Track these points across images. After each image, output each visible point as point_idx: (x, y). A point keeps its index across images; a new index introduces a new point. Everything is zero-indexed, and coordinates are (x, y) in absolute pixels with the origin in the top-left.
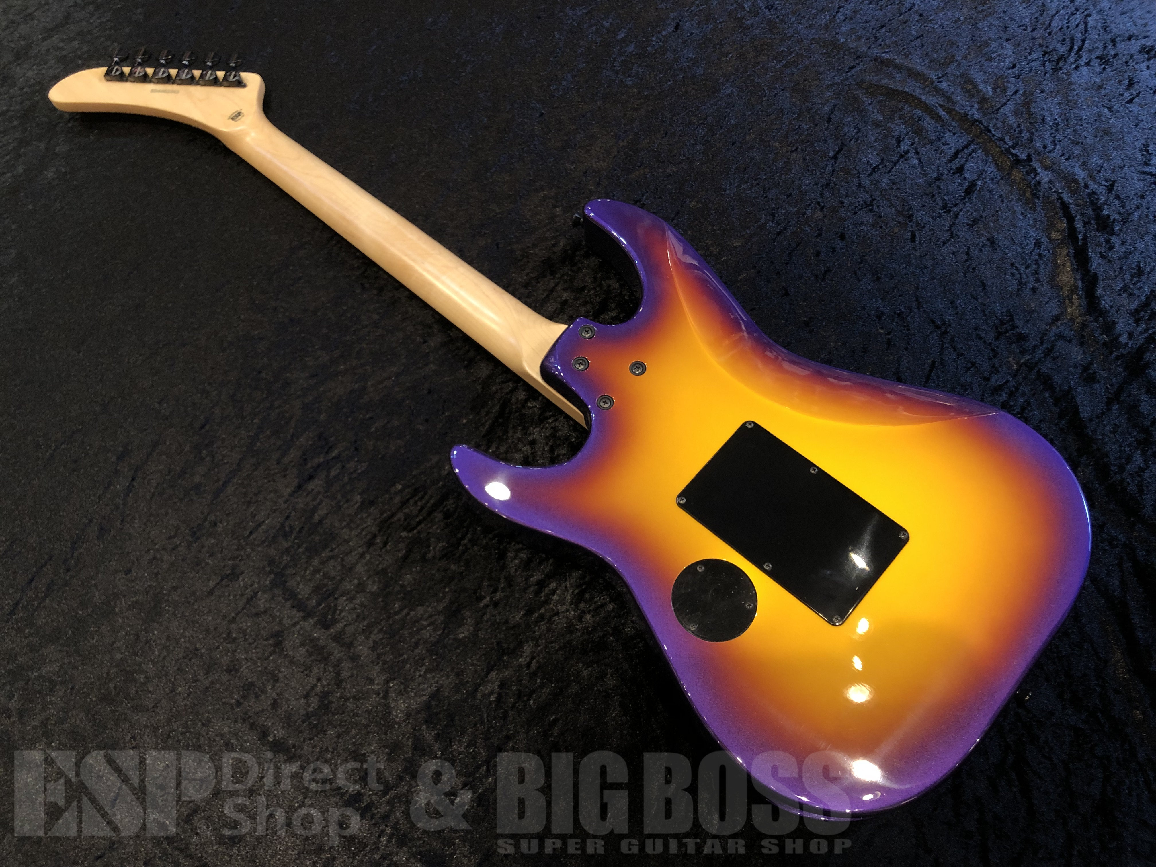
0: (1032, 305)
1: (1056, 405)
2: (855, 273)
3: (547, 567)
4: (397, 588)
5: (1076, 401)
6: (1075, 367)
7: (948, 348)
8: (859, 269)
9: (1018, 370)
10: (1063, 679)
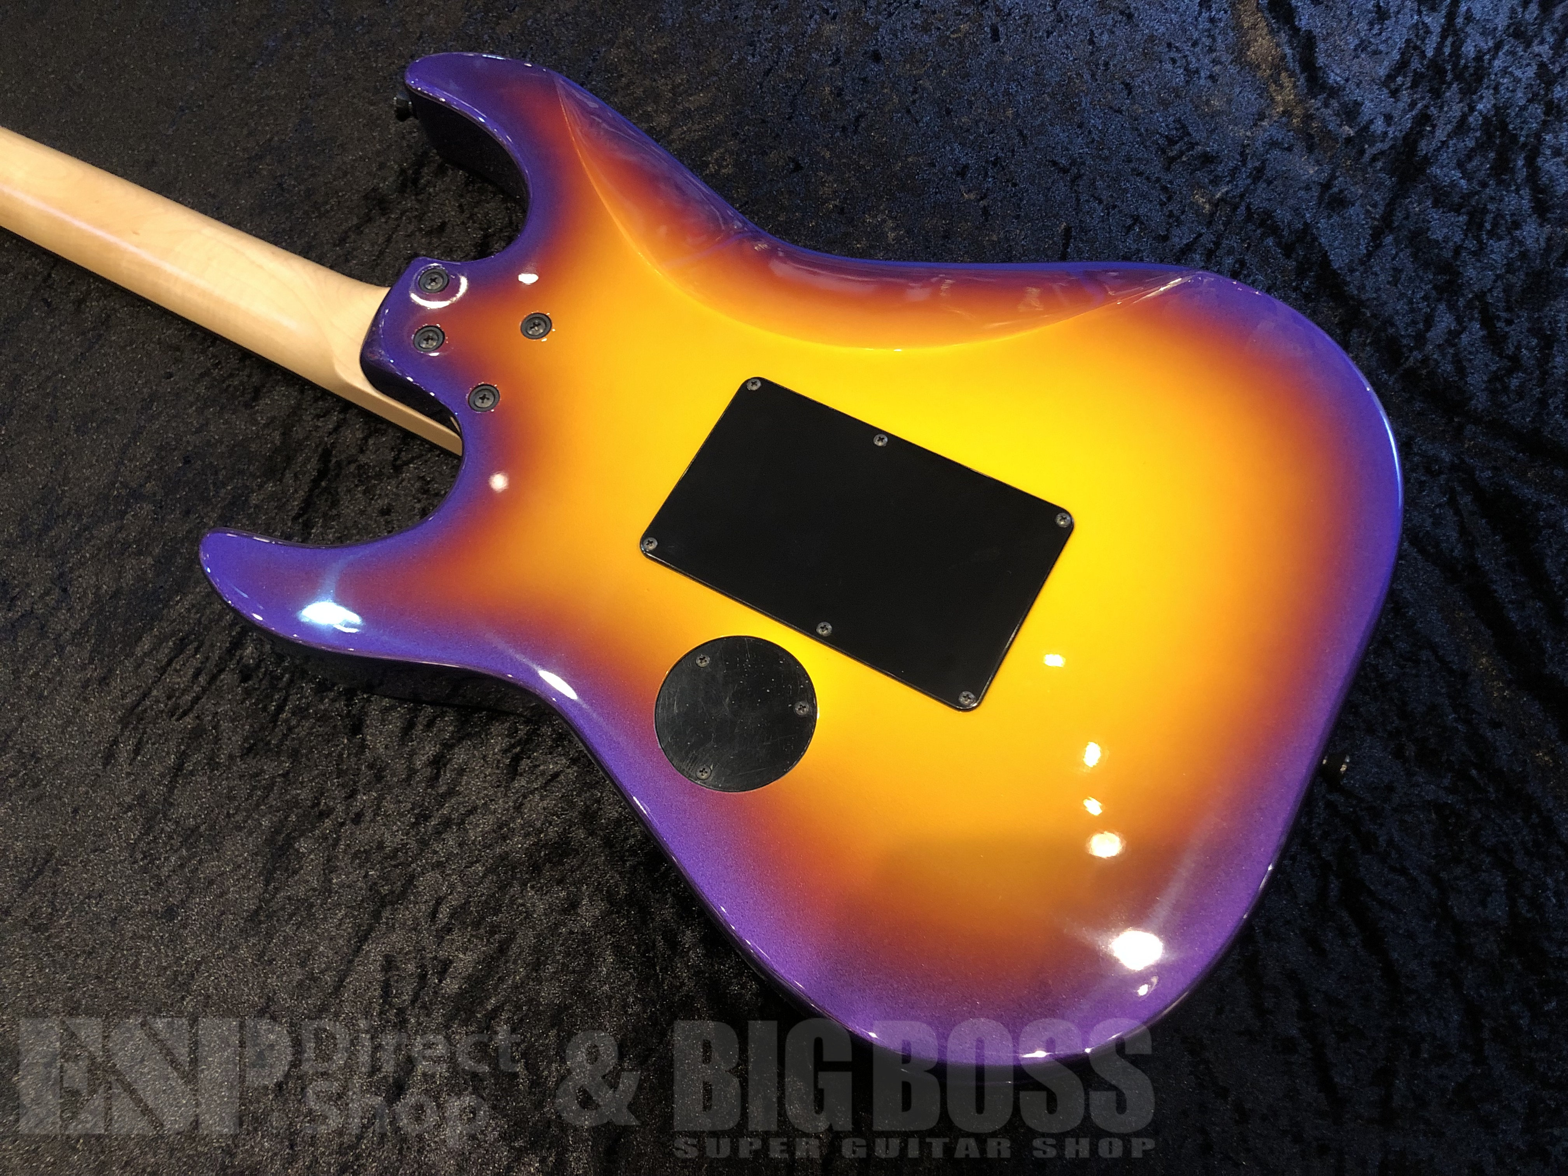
0: (1215, 102)
1: (1288, 256)
2: (909, 111)
3: (447, 726)
4: (170, 827)
5: (1320, 244)
6: (1308, 188)
7: (1088, 201)
8: (914, 102)
9: (1212, 214)
10: (1397, 722)
